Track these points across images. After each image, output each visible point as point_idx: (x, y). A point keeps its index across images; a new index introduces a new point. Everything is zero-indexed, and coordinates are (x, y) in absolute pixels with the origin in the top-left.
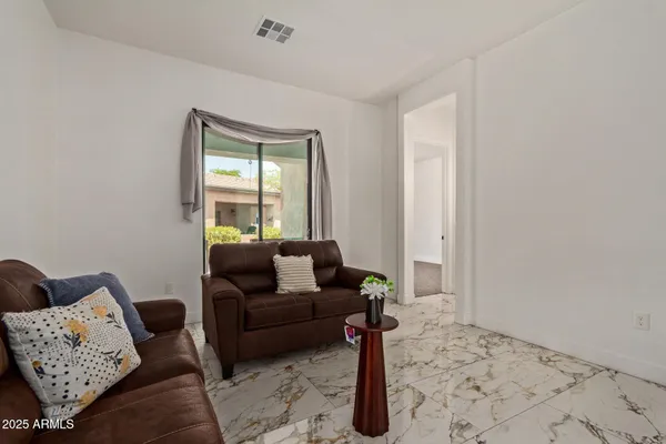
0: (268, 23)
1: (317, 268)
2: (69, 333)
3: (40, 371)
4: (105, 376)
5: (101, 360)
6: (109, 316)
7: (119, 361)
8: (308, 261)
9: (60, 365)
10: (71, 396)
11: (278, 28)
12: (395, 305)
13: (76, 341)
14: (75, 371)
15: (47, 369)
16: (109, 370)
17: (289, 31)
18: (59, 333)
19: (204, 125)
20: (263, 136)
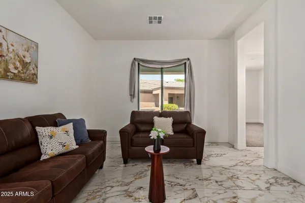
0: (150, 18)
1: (174, 124)
2: (50, 135)
3: (41, 144)
4: (58, 149)
5: (57, 144)
6: (66, 131)
7: (64, 146)
8: (170, 120)
9: (46, 143)
10: (47, 153)
11: (155, 18)
12: (232, 149)
13: (51, 137)
14: (49, 146)
15: (43, 144)
16: (60, 148)
17: (160, 18)
18: (47, 134)
19: (139, 64)
20: (162, 65)
